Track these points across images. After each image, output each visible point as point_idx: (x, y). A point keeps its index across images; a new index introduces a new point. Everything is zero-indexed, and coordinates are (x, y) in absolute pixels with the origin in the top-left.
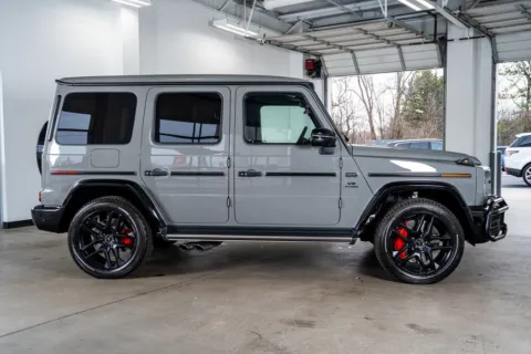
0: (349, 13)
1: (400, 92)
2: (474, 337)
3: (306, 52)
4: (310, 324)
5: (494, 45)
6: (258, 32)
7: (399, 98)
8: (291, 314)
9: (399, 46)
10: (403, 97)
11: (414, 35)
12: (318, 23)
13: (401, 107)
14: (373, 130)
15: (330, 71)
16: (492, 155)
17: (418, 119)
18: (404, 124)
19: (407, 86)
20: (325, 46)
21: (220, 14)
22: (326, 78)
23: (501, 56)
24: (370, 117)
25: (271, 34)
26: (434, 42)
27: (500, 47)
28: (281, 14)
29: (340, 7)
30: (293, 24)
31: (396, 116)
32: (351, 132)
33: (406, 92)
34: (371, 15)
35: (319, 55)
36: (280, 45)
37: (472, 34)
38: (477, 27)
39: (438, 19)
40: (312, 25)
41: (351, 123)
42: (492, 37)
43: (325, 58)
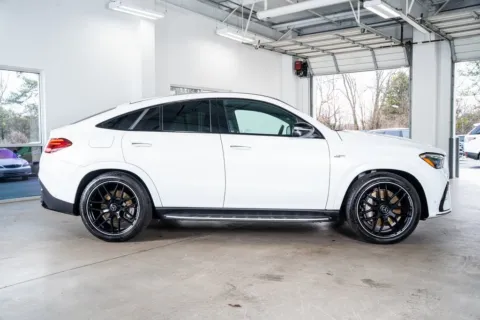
0: (330, 23)
1: (379, 90)
2: (419, 291)
3: (295, 56)
4: (278, 278)
5: (452, 48)
6: (254, 39)
7: (378, 95)
8: (264, 269)
9: (372, 49)
10: (381, 95)
11: (383, 40)
12: (305, 31)
13: (380, 103)
14: (356, 122)
15: (315, 71)
16: (451, 140)
17: (394, 113)
18: (382, 117)
19: (385, 85)
20: (310, 50)
21: (223, 25)
22: (311, 77)
23: (459, 56)
24: (354, 112)
25: (264, 40)
26: (401, 45)
27: (457, 49)
28: (274, 24)
29: (322, 18)
30: (283, 32)
31: (375, 110)
32: (338, 124)
33: (384, 90)
34: (348, 24)
35: (306, 58)
36: (272, 49)
37: (433, 38)
38: (438, 31)
39: (404, 26)
40: (299, 32)
41: (337, 117)
42: (450, 40)
43: (310, 60)
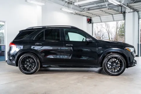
3: (87, 17)
6: (74, 11)
9: (112, 15)
10: (118, 29)
11: (116, 12)
12: (91, 9)
13: (118, 32)
18: (118, 37)
20: (92, 15)
22: (93, 23)
24: (109, 35)
25: (77, 12)
26: (121, 13)
28: (80, 7)
29: (96, 4)
30: (84, 9)
36: (80, 15)
38: (133, 9)
40: (89, 9)
42: (138, 12)
43: (92, 18)
